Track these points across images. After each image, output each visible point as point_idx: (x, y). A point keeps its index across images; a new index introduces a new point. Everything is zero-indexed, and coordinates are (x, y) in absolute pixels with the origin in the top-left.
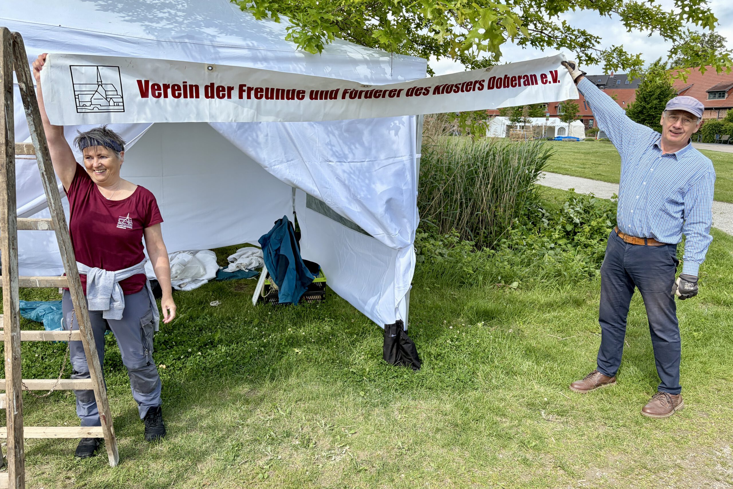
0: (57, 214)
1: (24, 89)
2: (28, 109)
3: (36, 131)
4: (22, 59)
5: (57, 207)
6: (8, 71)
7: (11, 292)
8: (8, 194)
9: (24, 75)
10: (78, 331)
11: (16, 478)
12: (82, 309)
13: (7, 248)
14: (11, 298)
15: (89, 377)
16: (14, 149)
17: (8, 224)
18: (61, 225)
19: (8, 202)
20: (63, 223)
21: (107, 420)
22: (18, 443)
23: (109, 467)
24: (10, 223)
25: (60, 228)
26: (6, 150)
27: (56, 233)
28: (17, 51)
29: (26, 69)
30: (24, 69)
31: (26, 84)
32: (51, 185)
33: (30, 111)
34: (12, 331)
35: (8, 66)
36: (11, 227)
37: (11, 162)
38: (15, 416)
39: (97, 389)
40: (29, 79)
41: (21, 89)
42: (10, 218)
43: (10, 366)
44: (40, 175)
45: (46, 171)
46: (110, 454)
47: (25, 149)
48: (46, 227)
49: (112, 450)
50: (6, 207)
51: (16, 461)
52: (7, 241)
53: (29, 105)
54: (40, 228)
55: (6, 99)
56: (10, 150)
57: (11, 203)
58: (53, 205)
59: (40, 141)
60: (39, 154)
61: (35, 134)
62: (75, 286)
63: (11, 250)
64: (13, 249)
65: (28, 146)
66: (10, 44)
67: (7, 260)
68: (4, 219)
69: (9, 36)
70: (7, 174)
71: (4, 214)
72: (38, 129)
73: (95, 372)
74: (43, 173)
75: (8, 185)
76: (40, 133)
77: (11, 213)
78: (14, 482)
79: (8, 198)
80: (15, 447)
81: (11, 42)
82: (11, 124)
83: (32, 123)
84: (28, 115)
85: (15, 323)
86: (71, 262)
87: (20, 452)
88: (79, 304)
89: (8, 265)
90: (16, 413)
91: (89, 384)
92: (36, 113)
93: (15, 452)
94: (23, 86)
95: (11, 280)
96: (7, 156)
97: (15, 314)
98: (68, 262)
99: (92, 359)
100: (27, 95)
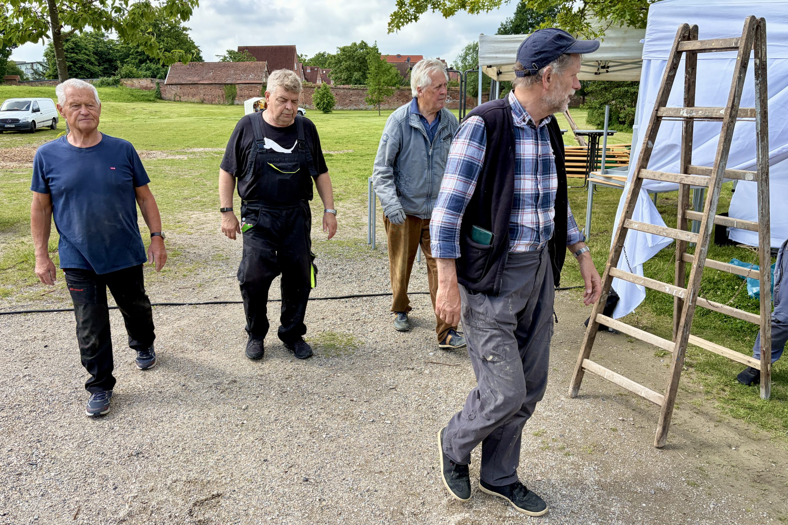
0: (762, 168)
1: (758, 64)
2: (758, 80)
3: (760, 97)
4: (761, 39)
5: (764, 162)
6: (746, 51)
7: (708, 218)
8: (724, 146)
9: (760, 52)
10: (758, 271)
11: (680, 348)
12: (766, 252)
13: (713, 186)
14: (707, 222)
15: (759, 314)
16: (737, 112)
17: (718, 168)
18: (764, 177)
19: (723, 152)
20: (766, 176)
21: (766, 356)
22: (687, 325)
23: (759, 397)
24: (720, 168)
25: (762, 180)
26: (731, 112)
27: (758, 184)
28: (759, 34)
29: (763, 47)
30: (761, 48)
31: (760, 59)
32: (763, 143)
33: (758, 82)
34: (702, 246)
35: (747, 46)
36: (720, 171)
37: (732, 122)
38: (689, 306)
39: (763, 325)
40: (763, 55)
41: (756, 64)
42: (721, 164)
43: (695, 270)
44: (755, 134)
45: (760, 131)
46: (762, 387)
47: (749, 113)
48: (752, 178)
49: (765, 384)
50: (720, 155)
51: (682, 336)
52: (714, 181)
53: (759, 77)
54: (746, 179)
55: (740, 73)
56: (734, 113)
57: (724, 153)
58: (760, 160)
59: (761, 106)
60: (759, 117)
61: (759, 101)
62: (763, 231)
63: (716, 188)
64: (718, 187)
65: (752, 111)
66: (753, 29)
67: (711, 194)
68: (716, 164)
69: (754, 22)
70: (727, 131)
71: (717, 161)
72: (763, 96)
73: (765, 310)
74: (758, 133)
75: (725, 139)
76: (763, 100)
77: (722, 160)
78: (678, 349)
79: (723, 149)
80: (684, 327)
81: (755, 27)
82: (739, 93)
83: (758, 91)
84: (757, 84)
85: (706, 241)
86: (765, 211)
87: (686, 332)
88: (764, 247)
89: (710, 198)
90: (690, 304)
91: (758, 319)
92: (764, 83)
93: (683, 330)
94: (758, 61)
95: (710, 210)
96: (730, 117)
97: (707, 235)
98: (762, 210)
99: (764, 298)
100: (759, 69)
